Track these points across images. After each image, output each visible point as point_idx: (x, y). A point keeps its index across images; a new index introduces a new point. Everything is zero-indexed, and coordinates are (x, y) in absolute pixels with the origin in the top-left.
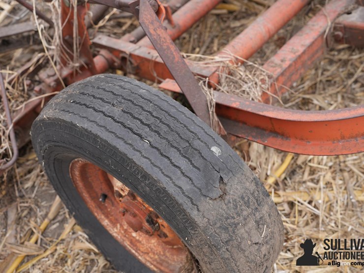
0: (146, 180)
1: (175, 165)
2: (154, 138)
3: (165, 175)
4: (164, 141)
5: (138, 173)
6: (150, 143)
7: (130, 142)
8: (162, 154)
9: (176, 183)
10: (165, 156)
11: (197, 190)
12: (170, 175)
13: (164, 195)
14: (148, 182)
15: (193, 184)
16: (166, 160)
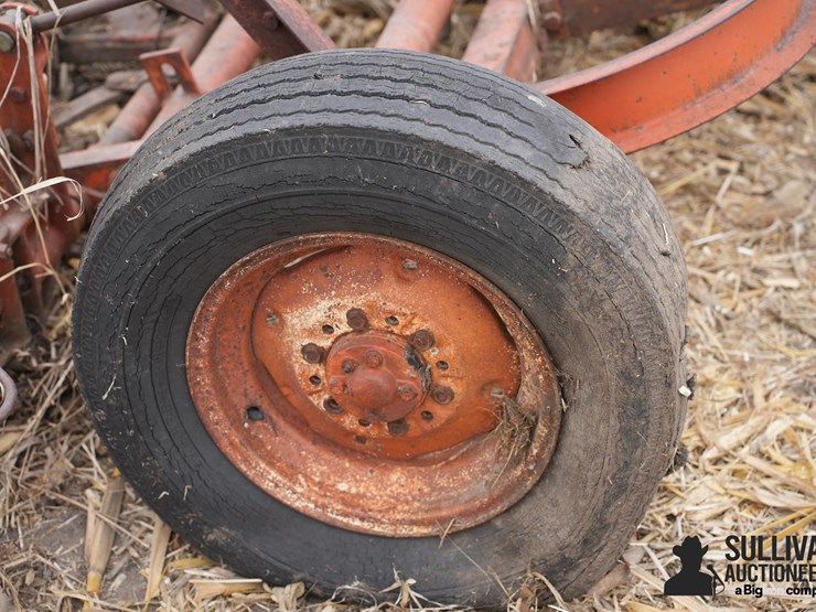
0: (448, 168)
1: (489, 125)
2: (430, 95)
3: (482, 143)
4: (450, 94)
5: (430, 161)
6: (429, 102)
7: (392, 112)
8: (459, 113)
9: (507, 151)
10: (467, 115)
11: (545, 155)
12: (491, 140)
13: (492, 181)
14: (454, 170)
15: (534, 146)
16: (472, 120)
